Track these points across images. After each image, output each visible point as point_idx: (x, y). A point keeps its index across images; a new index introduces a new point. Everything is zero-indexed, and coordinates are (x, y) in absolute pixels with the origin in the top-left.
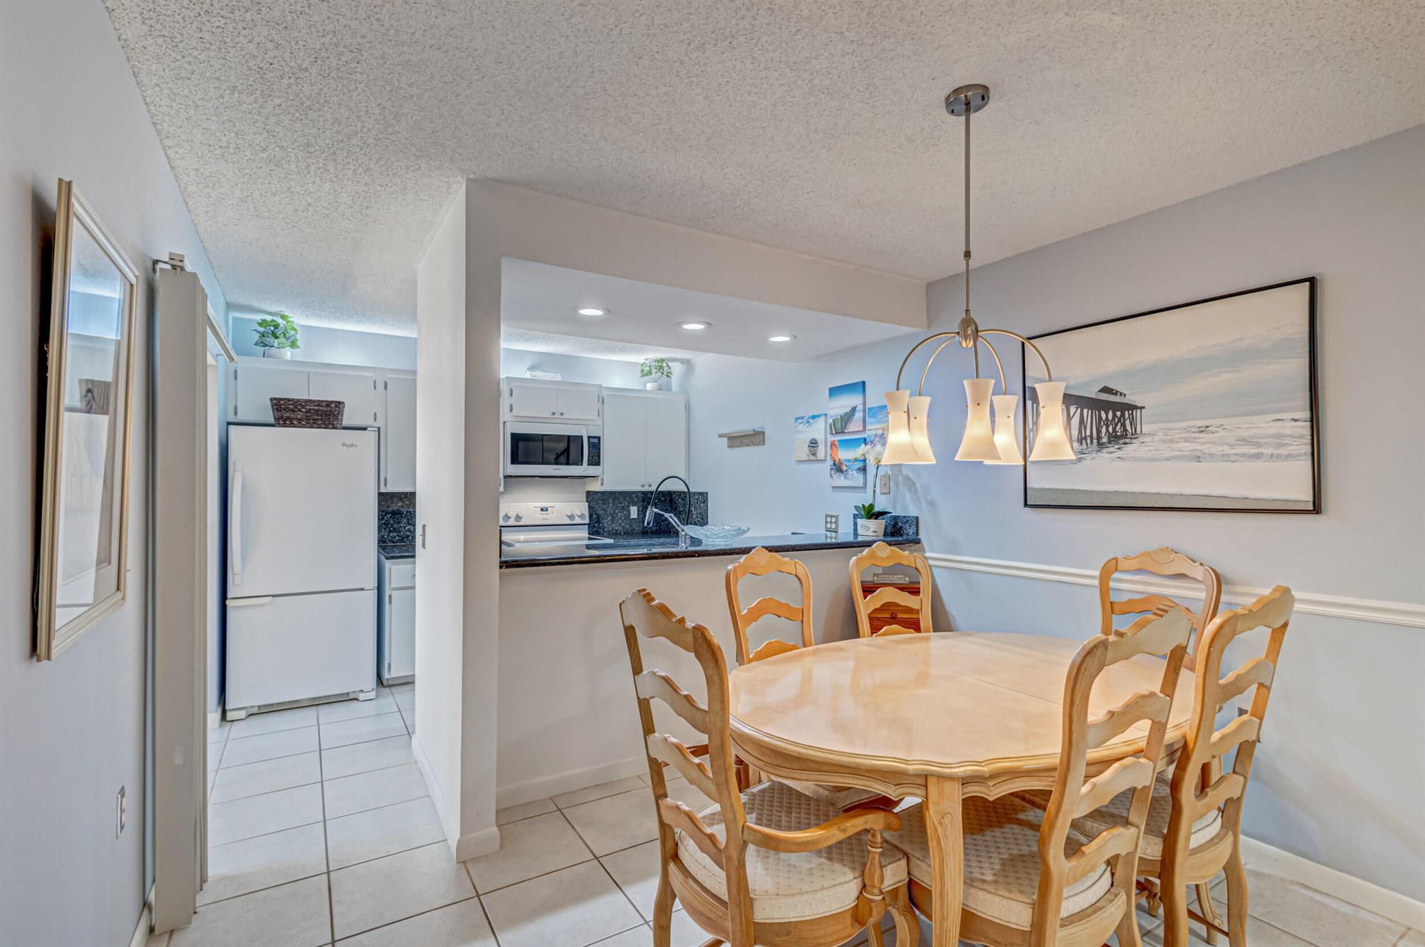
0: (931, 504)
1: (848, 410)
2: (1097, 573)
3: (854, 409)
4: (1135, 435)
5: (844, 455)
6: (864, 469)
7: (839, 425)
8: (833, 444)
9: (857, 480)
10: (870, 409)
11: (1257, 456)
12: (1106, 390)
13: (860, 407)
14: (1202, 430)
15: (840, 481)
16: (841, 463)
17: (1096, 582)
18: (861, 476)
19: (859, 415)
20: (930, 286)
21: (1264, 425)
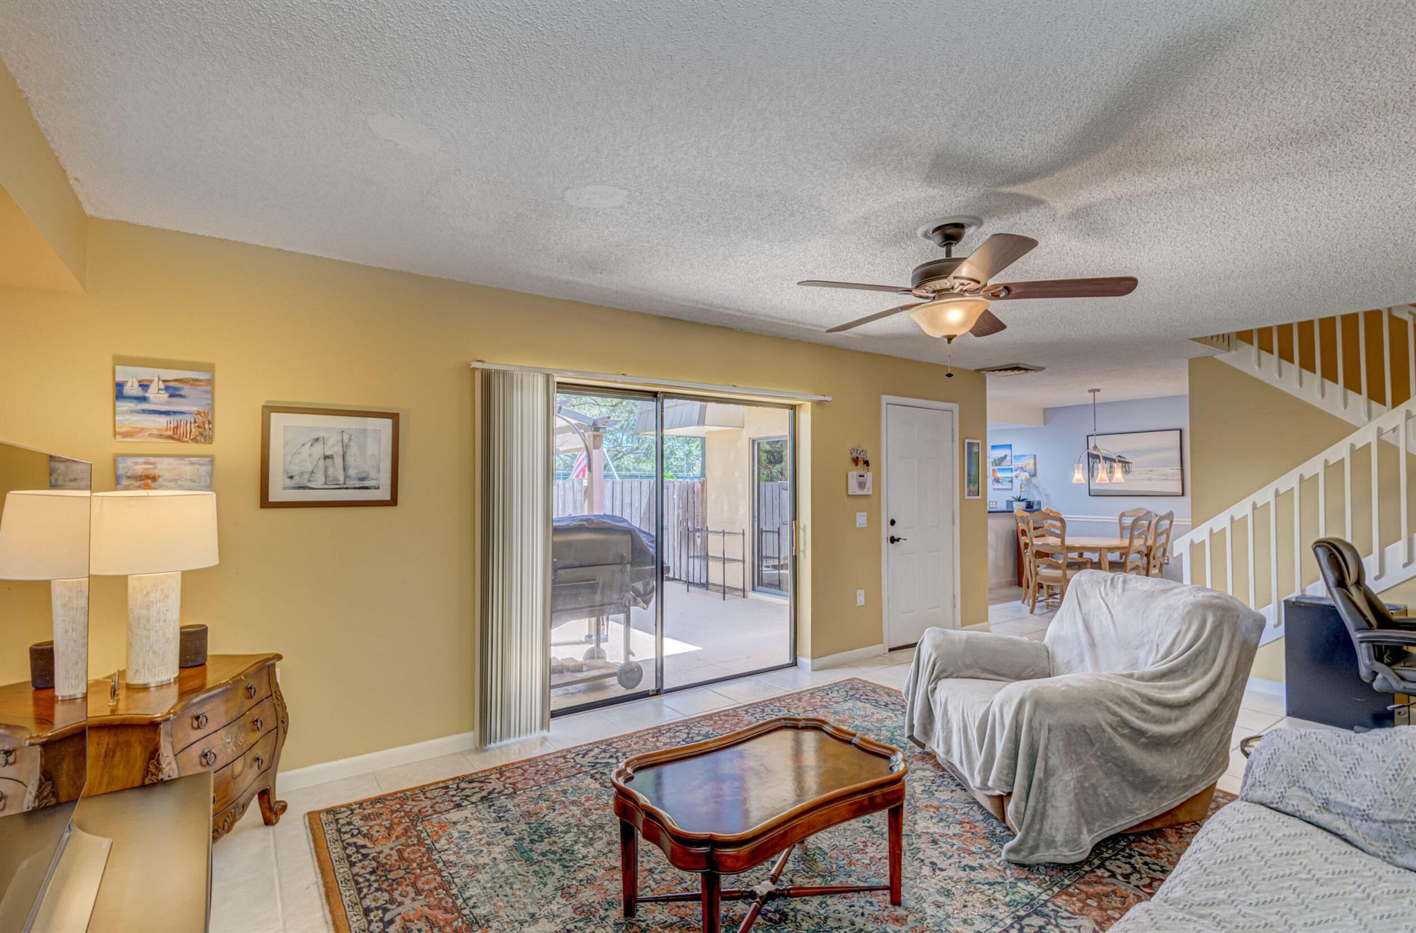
0: (1047, 495)
1: (1003, 455)
2: (1118, 518)
3: (1006, 456)
4: (1129, 472)
5: (999, 475)
6: (1011, 481)
7: (997, 462)
8: (994, 470)
9: (1009, 486)
10: (1015, 456)
11: (1166, 479)
12: (1119, 456)
13: (1009, 455)
14: (1151, 471)
15: (999, 486)
16: (998, 478)
17: (1118, 521)
18: (1010, 484)
19: (1008, 458)
20: (1046, 411)
21: (1168, 470)
